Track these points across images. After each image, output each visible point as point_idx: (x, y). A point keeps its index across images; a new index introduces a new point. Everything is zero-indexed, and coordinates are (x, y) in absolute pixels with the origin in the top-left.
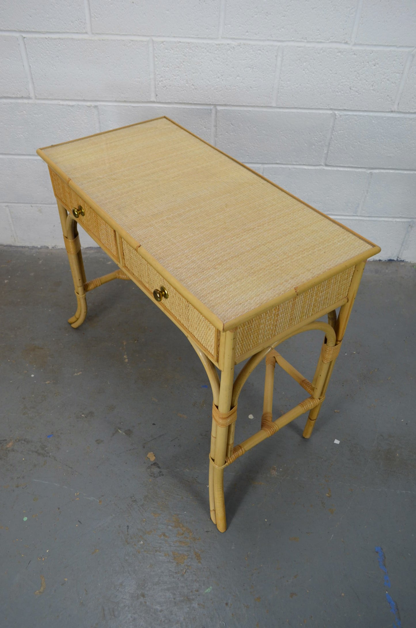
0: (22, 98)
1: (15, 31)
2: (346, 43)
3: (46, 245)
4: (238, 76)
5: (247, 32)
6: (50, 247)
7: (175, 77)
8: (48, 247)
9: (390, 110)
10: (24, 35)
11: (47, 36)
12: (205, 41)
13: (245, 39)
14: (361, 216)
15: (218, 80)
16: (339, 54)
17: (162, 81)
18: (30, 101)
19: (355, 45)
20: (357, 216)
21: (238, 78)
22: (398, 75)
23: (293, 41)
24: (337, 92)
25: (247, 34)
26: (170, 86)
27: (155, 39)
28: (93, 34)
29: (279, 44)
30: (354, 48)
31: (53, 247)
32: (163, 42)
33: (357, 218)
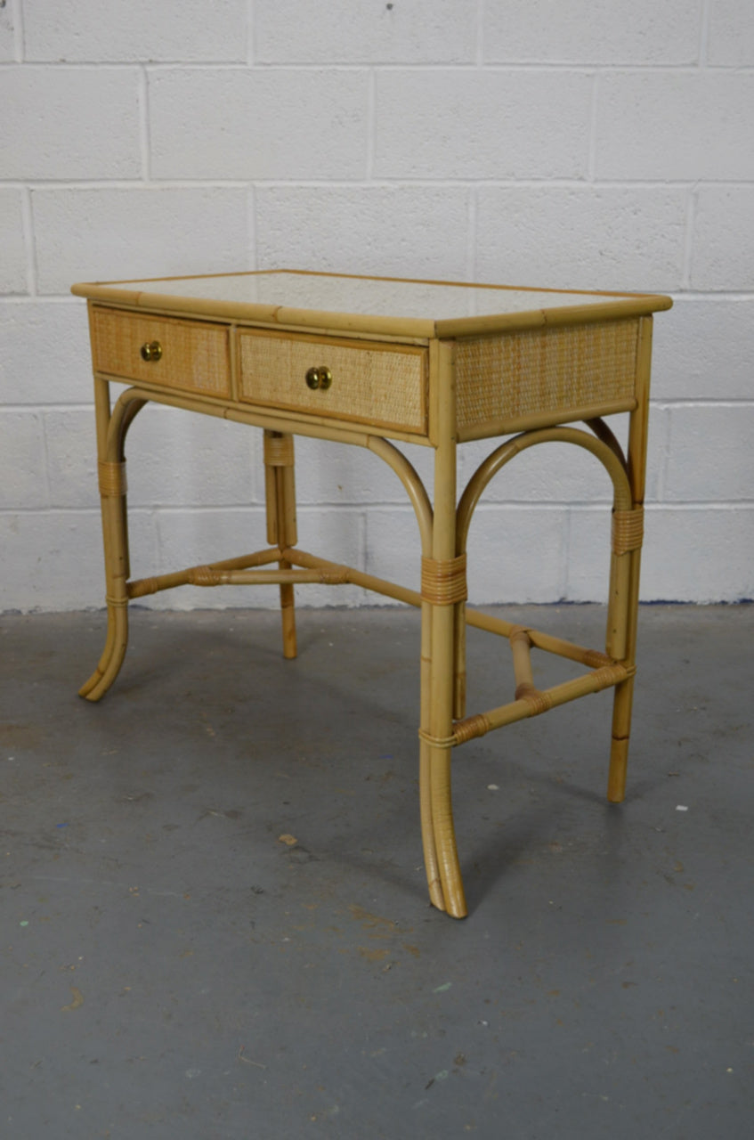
0: (13, 294)
1: (17, 180)
2: (581, 179)
3: (17, 607)
4: (403, 240)
5: (414, 167)
6: (24, 612)
7: (292, 247)
8: (19, 612)
9: (677, 288)
10: (32, 186)
11: (71, 186)
12: (344, 185)
13: (412, 179)
14: (666, 502)
15: (368, 247)
16: (572, 197)
17: (269, 254)
18: (26, 300)
19: (596, 181)
20: (657, 502)
21: (404, 244)
22: (677, 227)
23: (492, 179)
24: (579, 260)
25: (414, 170)
26: (284, 262)
27: (258, 184)
28: (151, 180)
29: (469, 184)
30: (597, 186)
31: (30, 612)
32: (271, 189)
33: (659, 507)
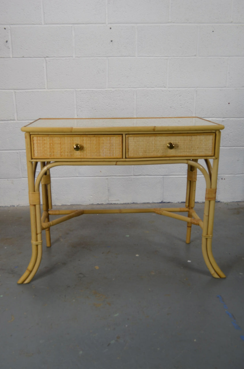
0: (11, 120)
1: (12, 89)
2: (165, 87)
3: (13, 204)
4: (117, 104)
5: (119, 85)
6: (16, 206)
7: (86, 106)
8: (14, 206)
10: (15, 91)
11: (26, 91)
12: (100, 90)
13: (119, 88)
15: (107, 106)
16: (163, 92)
17: (80, 108)
18: (15, 122)
19: (169, 88)
21: (117, 105)
22: (191, 100)
23: (140, 87)
24: (165, 109)
27: (76, 89)
28: (48, 89)
29: (134, 89)
30: (169, 89)
31: (17, 206)
32: (80, 91)
